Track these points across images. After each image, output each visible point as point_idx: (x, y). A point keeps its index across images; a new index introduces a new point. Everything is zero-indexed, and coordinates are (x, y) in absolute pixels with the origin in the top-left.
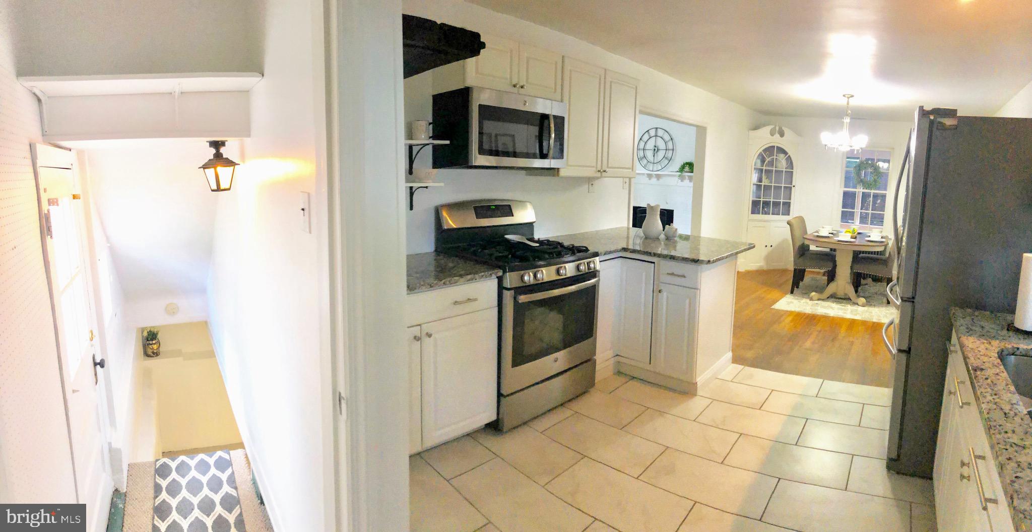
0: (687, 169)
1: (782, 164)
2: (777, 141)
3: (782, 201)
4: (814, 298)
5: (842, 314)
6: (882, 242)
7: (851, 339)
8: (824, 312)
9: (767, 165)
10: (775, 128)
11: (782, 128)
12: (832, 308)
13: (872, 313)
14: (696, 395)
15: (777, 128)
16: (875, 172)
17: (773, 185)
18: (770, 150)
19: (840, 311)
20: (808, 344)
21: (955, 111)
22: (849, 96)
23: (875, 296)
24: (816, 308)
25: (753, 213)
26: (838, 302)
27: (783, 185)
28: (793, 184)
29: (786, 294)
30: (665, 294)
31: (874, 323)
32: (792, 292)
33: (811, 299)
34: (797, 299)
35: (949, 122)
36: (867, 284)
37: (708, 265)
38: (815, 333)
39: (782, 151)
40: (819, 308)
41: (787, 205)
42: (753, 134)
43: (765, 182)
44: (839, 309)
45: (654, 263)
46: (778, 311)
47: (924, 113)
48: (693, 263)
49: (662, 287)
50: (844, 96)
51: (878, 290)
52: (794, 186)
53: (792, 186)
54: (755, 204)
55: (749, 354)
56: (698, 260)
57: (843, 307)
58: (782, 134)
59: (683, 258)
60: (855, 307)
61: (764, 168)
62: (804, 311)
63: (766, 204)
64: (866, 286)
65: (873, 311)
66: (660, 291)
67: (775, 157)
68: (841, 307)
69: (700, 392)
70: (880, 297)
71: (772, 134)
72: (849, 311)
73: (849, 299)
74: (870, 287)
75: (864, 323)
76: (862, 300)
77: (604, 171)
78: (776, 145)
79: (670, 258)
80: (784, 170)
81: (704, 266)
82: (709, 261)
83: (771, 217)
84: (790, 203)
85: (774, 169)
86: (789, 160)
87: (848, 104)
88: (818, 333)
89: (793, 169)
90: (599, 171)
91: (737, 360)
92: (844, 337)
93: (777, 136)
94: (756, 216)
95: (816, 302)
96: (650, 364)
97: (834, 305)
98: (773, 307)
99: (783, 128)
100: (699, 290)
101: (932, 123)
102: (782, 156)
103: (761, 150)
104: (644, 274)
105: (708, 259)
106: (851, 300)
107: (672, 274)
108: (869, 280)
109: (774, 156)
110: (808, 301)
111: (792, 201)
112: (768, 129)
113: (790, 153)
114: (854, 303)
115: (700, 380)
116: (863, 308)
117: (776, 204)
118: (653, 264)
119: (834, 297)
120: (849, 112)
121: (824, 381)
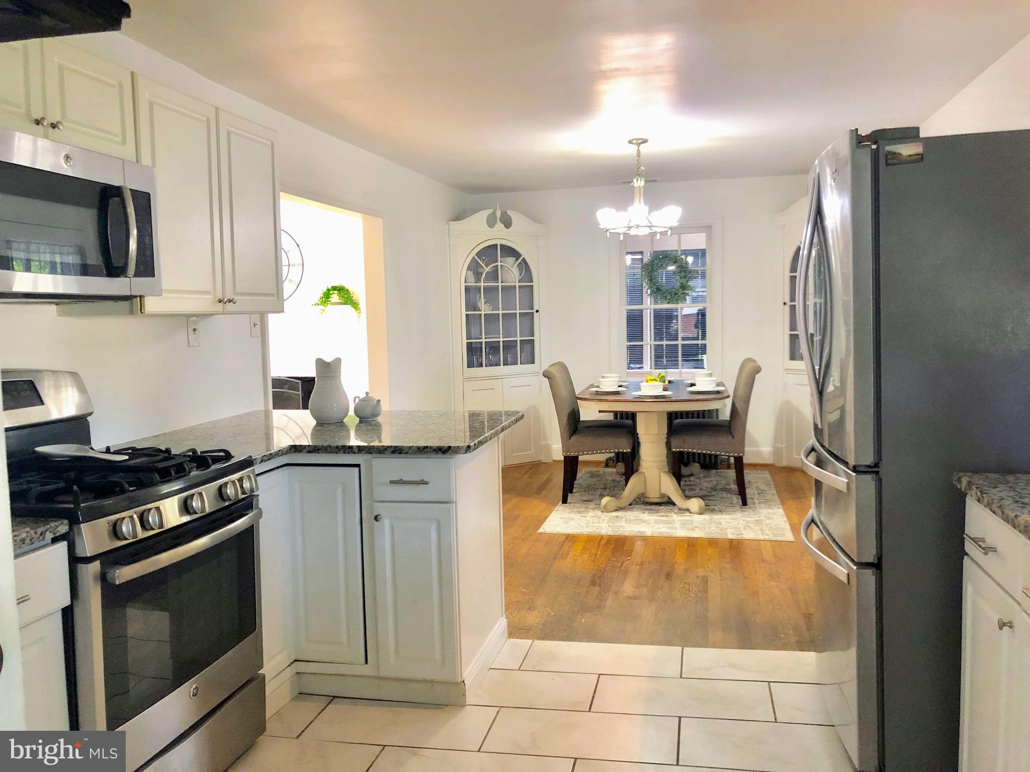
0: (335, 297)
1: (511, 273)
2: (499, 235)
3: (519, 339)
4: (609, 508)
5: (667, 531)
6: (718, 392)
7: (701, 572)
8: (636, 530)
9: (486, 280)
10: (494, 212)
11: (506, 212)
12: (644, 521)
13: (720, 523)
14: (464, 706)
15: (499, 213)
16: (680, 272)
17: (501, 312)
18: (489, 252)
19: (661, 525)
20: (628, 588)
21: (917, 130)
22: (639, 141)
23: (714, 493)
24: (619, 524)
25: (470, 365)
26: (651, 510)
27: (518, 312)
28: (536, 308)
29: (555, 505)
30: (386, 523)
31: (731, 541)
32: (565, 501)
33: (606, 510)
34: (579, 512)
35: (907, 150)
36: (691, 475)
37: (468, 455)
38: (635, 568)
39: (510, 252)
40: (623, 524)
41: (529, 344)
42: (456, 226)
43: (485, 309)
44: (657, 522)
45: (358, 466)
46: (553, 536)
47: (859, 140)
48: (440, 455)
49: (379, 509)
50: (630, 142)
51: (715, 482)
52: (537, 311)
53: (534, 311)
54: (473, 351)
55: (533, 618)
56: (450, 447)
57: (664, 518)
58: (508, 223)
59: (419, 448)
60: (686, 517)
61: (482, 284)
62: (598, 531)
63: (493, 348)
64: (692, 479)
65: (722, 521)
66: (376, 518)
67: (499, 264)
68: (660, 518)
69: (470, 699)
70: (725, 495)
71: (491, 223)
72: (677, 525)
73: (670, 503)
74: (699, 478)
75: (713, 542)
76: (695, 504)
77: (230, 301)
78: (499, 242)
79: (393, 452)
80: (517, 284)
81: (461, 458)
82: (469, 447)
83: (502, 370)
84: (533, 340)
85: (500, 284)
86: (525, 267)
87: (639, 155)
88: (638, 567)
89: (532, 282)
90: (220, 301)
91: (515, 631)
92: (686, 570)
93: (500, 226)
94: (476, 371)
95: (615, 514)
96: (366, 662)
97: (646, 516)
98: (540, 530)
99: (509, 212)
100: (454, 504)
101: (875, 156)
102: (511, 260)
103: (473, 254)
104: (340, 490)
105: (467, 444)
106: (674, 504)
107: (401, 482)
108: (696, 467)
109: (497, 262)
110: (599, 513)
111: (536, 338)
112: (484, 215)
113: (524, 254)
114: (680, 509)
115: (469, 673)
116: (702, 516)
117: (510, 346)
118: (357, 469)
119: (643, 502)
120: (642, 168)
121: (683, 649)
